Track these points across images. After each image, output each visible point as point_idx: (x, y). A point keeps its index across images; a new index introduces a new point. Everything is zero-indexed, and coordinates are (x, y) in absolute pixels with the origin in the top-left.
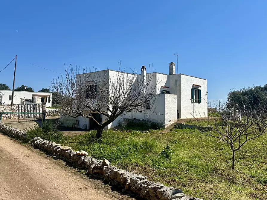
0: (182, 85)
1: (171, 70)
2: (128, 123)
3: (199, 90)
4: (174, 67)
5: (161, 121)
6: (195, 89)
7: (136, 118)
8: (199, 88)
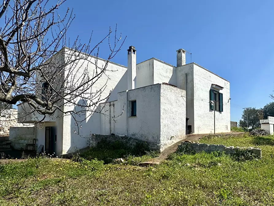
0: (195, 81)
1: (179, 59)
2: (98, 143)
3: (219, 94)
4: (184, 55)
5: (153, 137)
6: (214, 92)
7: (116, 134)
8: (221, 91)
